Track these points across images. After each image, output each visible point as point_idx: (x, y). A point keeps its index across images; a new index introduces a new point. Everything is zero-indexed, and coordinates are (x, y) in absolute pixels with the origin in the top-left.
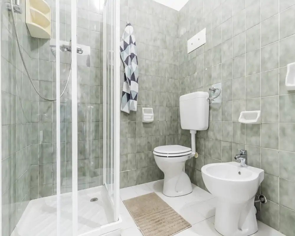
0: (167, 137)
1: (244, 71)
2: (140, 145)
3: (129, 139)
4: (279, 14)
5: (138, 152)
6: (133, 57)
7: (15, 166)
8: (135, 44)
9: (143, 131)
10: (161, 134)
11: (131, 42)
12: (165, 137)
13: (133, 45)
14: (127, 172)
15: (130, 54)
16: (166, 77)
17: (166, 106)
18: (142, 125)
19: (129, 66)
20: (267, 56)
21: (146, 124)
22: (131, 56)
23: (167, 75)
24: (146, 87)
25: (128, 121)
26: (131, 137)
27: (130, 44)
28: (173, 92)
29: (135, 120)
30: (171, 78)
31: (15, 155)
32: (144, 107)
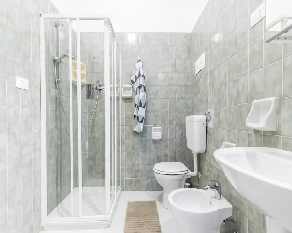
0: (177, 153)
1: (227, 100)
2: (150, 159)
3: (140, 153)
4: (249, 45)
5: (149, 164)
6: (141, 87)
7: (61, 168)
8: (143, 76)
9: (153, 147)
10: (171, 150)
11: (139, 75)
12: (175, 152)
13: (141, 78)
14: (139, 179)
15: (138, 86)
16: (176, 98)
17: (176, 125)
18: (152, 141)
19: (138, 95)
20: (241, 88)
21: (155, 141)
22: (139, 87)
23: (177, 96)
24: (155, 110)
25: (139, 138)
26: (142, 152)
27: (139, 77)
28: (184, 110)
29: (145, 137)
30: (182, 98)
31: (61, 161)
32: (153, 126)
